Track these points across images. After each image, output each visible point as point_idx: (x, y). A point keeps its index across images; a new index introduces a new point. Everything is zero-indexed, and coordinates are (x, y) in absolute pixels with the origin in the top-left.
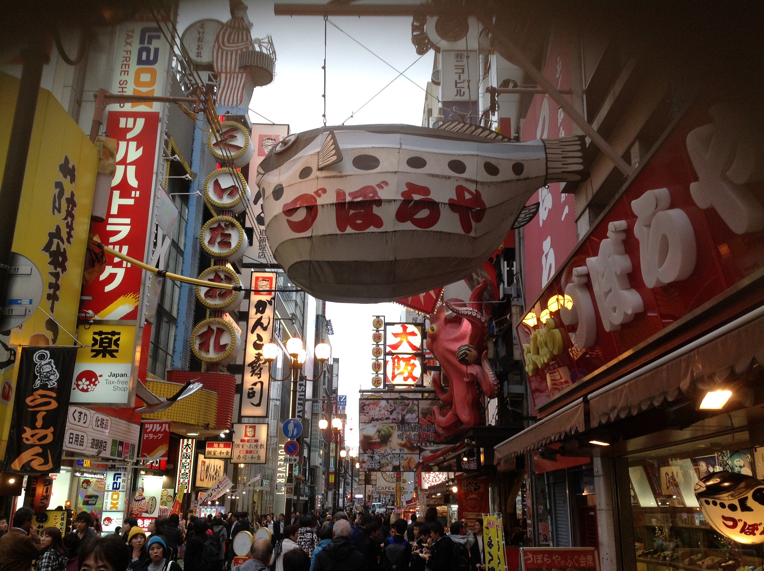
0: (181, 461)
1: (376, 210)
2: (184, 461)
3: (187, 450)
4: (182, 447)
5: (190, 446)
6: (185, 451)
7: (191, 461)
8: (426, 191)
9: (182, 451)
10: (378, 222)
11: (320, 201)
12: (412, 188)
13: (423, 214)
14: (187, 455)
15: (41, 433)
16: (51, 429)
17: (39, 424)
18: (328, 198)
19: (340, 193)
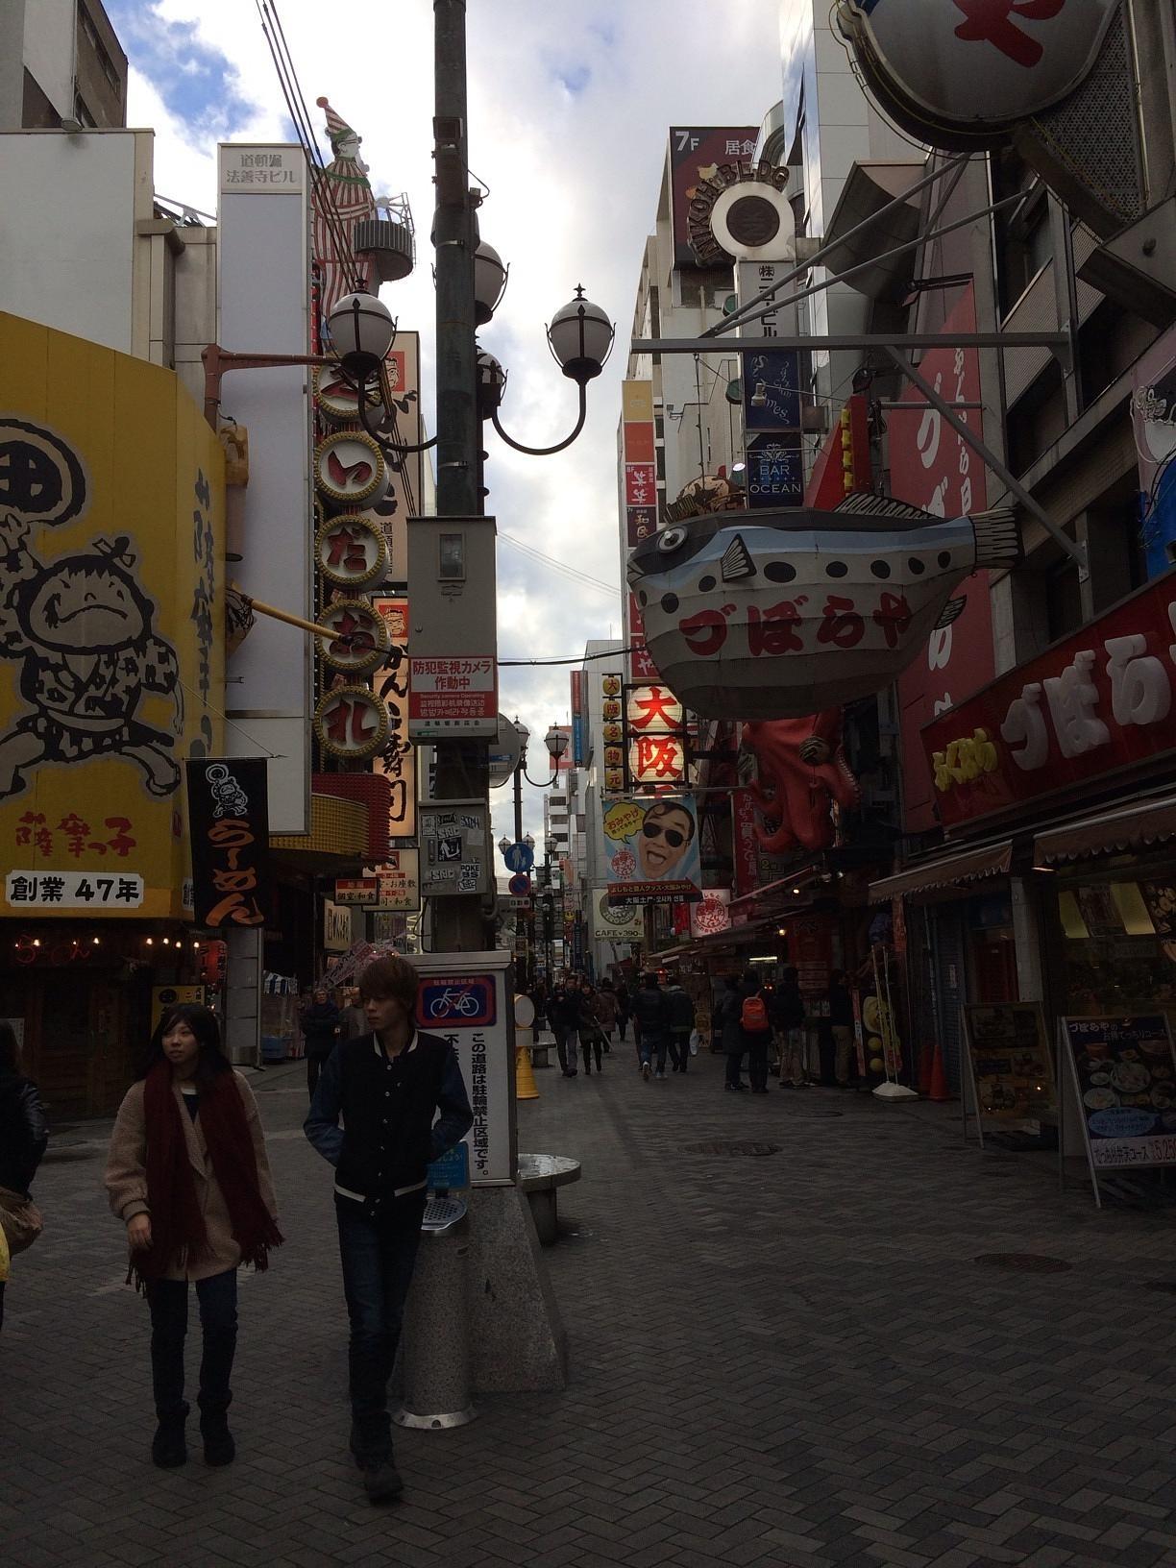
1: (795, 630)
8: (847, 604)
10: (798, 644)
11: (729, 620)
12: (835, 602)
13: (847, 631)
15: (241, 875)
16: (252, 870)
17: (233, 864)
18: (739, 617)
19: (753, 611)
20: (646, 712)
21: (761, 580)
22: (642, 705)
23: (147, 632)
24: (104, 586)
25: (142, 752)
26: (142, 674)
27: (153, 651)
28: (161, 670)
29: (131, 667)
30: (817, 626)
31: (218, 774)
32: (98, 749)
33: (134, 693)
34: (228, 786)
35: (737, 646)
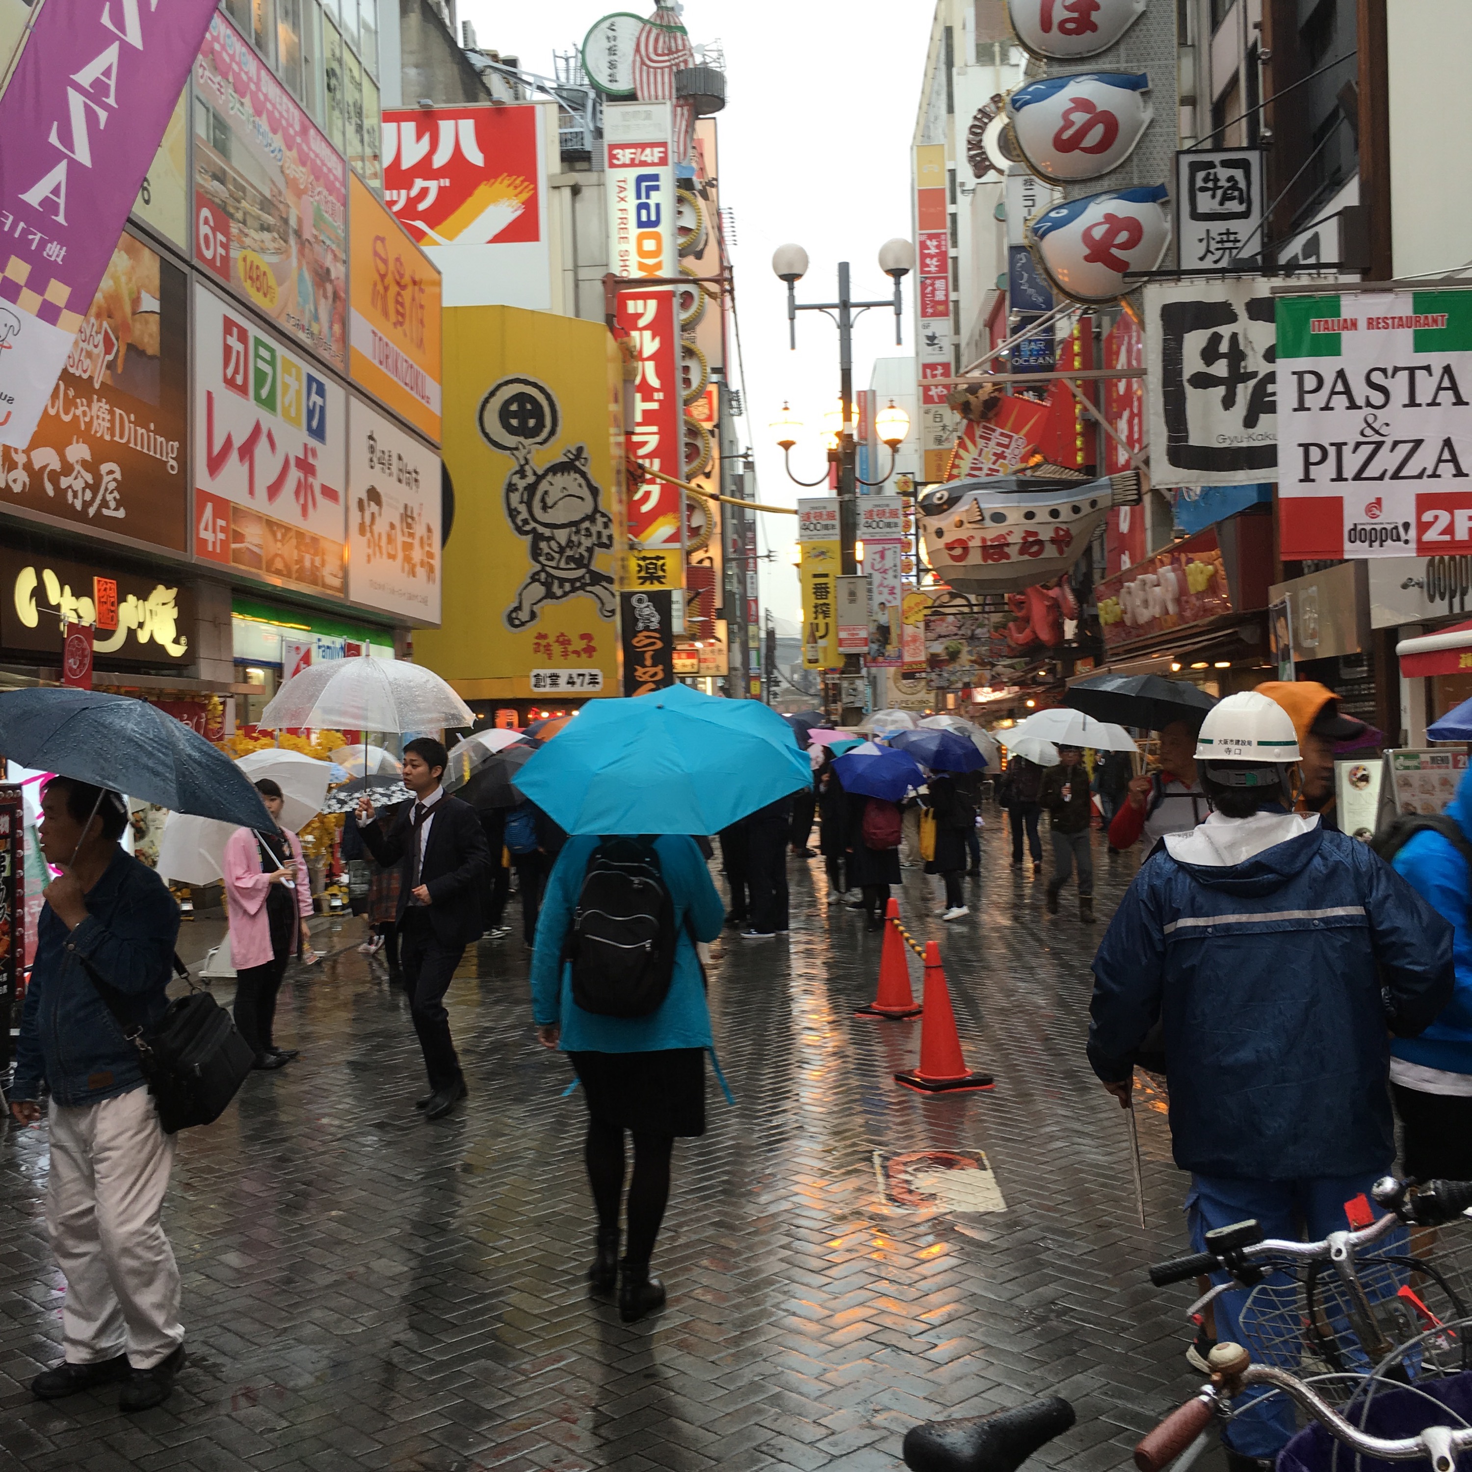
1: (1006, 549)
8: (1035, 534)
10: (1008, 557)
11: (971, 544)
12: (1029, 533)
13: (1035, 549)
15: (652, 670)
16: (661, 667)
17: (648, 662)
18: (976, 543)
19: (984, 540)
21: (988, 522)
23: (596, 510)
24: (569, 481)
25: (597, 589)
26: (594, 538)
27: (600, 520)
28: (605, 533)
29: (589, 534)
30: (1017, 547)
31: (640, 601)
32: (574, 590)
33: (590, 550)
34: (647, 610)
35: (975, 558)
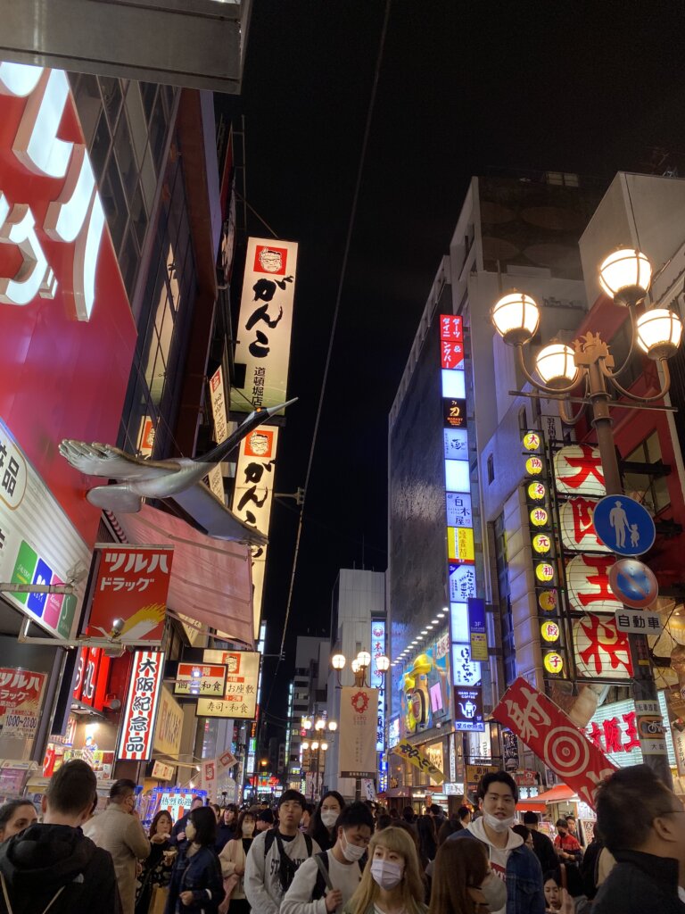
0: (134, 693)
2: (139, 694)
3: (147, 674)
4: (139, 667)
5: (153, 666)
6: (142, 674)
7: (153, 695)
9: (137, 675)
14: (146, 683)
20: (578, 470)
22: (573, 462)
